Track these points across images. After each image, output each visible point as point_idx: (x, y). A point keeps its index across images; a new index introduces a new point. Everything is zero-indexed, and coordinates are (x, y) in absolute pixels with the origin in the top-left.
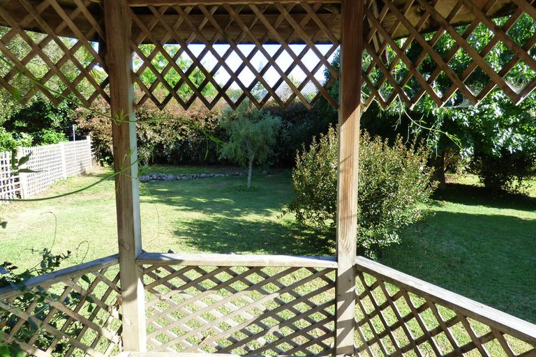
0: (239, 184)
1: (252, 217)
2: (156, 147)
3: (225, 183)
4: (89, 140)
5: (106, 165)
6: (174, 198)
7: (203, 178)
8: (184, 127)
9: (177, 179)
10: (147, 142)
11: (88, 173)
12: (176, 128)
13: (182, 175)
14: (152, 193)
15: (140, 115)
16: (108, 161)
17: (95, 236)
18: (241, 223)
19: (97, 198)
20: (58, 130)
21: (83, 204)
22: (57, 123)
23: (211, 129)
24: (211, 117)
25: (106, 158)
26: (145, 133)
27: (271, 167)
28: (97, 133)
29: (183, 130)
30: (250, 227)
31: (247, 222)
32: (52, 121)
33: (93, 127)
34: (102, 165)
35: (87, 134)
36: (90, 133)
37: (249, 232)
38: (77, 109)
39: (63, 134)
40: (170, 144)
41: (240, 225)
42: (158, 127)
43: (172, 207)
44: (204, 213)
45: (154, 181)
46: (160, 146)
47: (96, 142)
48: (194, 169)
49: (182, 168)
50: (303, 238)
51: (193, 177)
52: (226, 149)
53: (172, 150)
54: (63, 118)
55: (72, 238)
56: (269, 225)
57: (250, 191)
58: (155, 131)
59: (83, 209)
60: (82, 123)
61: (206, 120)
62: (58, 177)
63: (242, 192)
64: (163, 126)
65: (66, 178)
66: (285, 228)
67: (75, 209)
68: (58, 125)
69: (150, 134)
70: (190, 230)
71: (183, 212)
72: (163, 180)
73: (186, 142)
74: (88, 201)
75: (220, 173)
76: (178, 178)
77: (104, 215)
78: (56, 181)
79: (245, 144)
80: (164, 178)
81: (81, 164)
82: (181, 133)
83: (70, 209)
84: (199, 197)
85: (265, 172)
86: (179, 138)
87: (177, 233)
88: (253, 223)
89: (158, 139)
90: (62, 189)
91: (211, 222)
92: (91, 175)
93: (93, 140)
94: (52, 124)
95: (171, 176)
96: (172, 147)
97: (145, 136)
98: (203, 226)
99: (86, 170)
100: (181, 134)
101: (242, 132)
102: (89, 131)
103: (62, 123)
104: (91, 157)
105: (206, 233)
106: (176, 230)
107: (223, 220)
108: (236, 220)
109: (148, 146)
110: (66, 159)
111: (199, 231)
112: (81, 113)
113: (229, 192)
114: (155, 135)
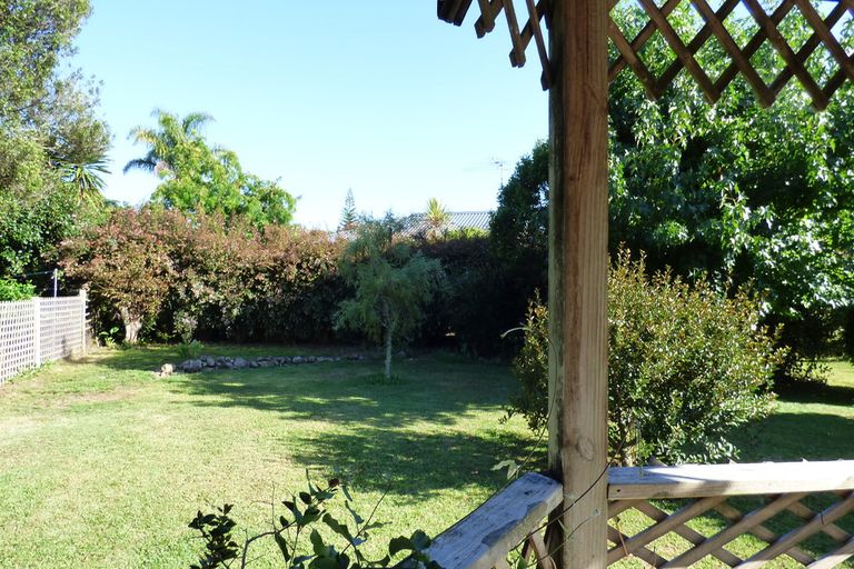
0: (369, 373)
1: (423, 427)
2: (205, 311)
3: (341, 372)
4: (83, 296)
5: (111, 343)
6: (263, 398)
7: (297, 363)
8: (261, 277)
9: (251, 366)
10: (190, 302)
11: (76, 357)
12: (245, 279)
13: (261, 358)
14: (217, 390)
15: (180, 256)
16: (114, 336)
17: (136, 470)
18: (410, 438)
19: (113, 398)
20: (20, 279)
21: (88, 410)
22: (18, 267)
23: (306, 281)
24: (308, 261)
25: (112, 331)
26: (190, 285)
27: (411, 345)
28: (98, 286)
29: (258, 282)
30: (430, 445)
31: (420, 437)
32: (9, 264)
33: (92, 275)
34: (104, 344)
35: (80, 287)
36: (86, 285)
37: (430, 452)
38: (63, 243)
39: (30, 287)
40: (234, 306)
41: (409, 442)
42: (213, 277)
43: (265, 413)
44: (332, 422)
45: (210, 369)
46: (213, 309)
47: (95, 302)
48: (275, 349)
49: (253, 349)
50: (534, 460)
51: (279, 361)
52: (347, 312)
53: (237, 317)
54: (31, 258)
55: (88, 475)
56: (460, 438)
57: (391, 383)
58: (206, 283)
59: (93, 420)
60: (71, 267)
61: (299, 266)
62: (25, 363)
63: (378, 385)
64: (221, 275)
65: (38, 366)
66: (490, 443)
67: (74, 420)
68: (20, 271)
69: (198, 288)
70: (321, 452)
71: (293, 421)
72: (227, 367)
73: (263, 303)
74: (96, 405)
75: (325, 356)
76: (254, 364)
77: (139, 429)
78: (21, 370)
79: (380, 303)
80: (228, 364)
81: (64, 342)
82: (254, 286)
83: (65, 419)
84: (308, 396)
85: (402, 353)
86: (251, 296)
87: (299, 459)
88: (430, 437)
89: (213, 296)
90: (34, 385)
91: (354, 437)
92: (83, 361)
93: (89, 298)
94: (8, 269)
95: (240, 361)
96: (235, 312)
97: (188, 291)
98: (341, 443)
99: (74, 352)
100: (253, 290)
101: (380, 282)
102: (86, 281)
103: (28, 268)
104: (85, 329)
105: (354, 456)
106: (294, 453)
107: (375, 434)
108: (399, 434)
109: (193, 309)
110: (42, 329)
111: (339, 455)
112: (68, 250)
113: (355, 386)
114: (208, 290)
